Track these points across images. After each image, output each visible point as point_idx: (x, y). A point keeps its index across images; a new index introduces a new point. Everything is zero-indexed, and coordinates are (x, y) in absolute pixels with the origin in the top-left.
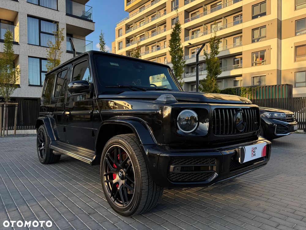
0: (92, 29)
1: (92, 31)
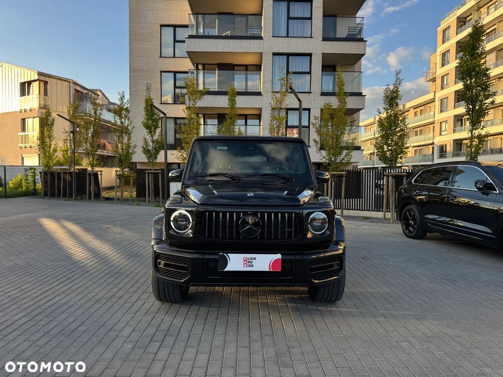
0: (362, 53)
1: (364, 55)
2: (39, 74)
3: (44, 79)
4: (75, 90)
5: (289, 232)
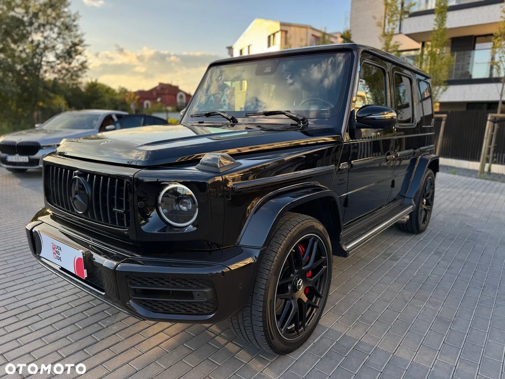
2: (282, 25)
3: (285, 29)
4: (313, 35)
5: (120, 215)
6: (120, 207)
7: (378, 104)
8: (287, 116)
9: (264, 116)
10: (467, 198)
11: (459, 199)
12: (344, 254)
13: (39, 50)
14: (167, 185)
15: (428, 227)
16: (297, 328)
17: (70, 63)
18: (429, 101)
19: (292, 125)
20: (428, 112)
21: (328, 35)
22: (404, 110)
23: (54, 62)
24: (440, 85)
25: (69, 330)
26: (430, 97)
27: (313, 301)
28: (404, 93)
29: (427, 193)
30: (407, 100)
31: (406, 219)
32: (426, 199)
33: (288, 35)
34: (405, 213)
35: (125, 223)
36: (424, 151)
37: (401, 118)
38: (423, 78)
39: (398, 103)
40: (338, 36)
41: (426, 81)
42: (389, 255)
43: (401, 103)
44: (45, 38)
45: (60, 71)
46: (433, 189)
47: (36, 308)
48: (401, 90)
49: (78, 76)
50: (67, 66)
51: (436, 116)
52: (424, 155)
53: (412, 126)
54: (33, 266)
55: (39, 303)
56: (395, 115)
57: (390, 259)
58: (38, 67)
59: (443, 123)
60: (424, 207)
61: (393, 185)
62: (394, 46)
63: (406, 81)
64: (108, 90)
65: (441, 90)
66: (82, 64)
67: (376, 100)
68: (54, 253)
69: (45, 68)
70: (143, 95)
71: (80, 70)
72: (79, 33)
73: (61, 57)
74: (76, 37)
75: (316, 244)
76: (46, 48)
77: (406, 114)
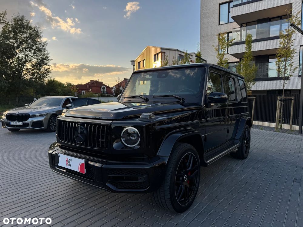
2: (161, 49)
3: (164, 51)
4: (179, 54)
5: (102, 142)
6: (103, 138)
7: (218, 92)
8: (174, 97)
9: (163, 97)
10: (269, 141)
11: (265, 142)
12: (206, 165)
13: (22, 62)
14: (125, 127)
15: (248, 156)
16: (185, 200)
17: (40, 70)
18: (244, 90)
19: (177, 101)
20: (244, 96)
21: (188, 54)
22: (232, 95)
23: (30, 69)
24: (251, 81)
25: (67, 206)
26: (245, 88)
27: (192, 187)
28: (231, 86)
29: (246, 137)
30: (233, 89)
31: (236, 150)
32: (246, 141)
33: (166, 54)
34: (235, 147)
35: (105, 146)
36: (243, 115)
37: (231, 99)
38: (240, 78)
39: (228, 91)
40: (194, 55)
41: (242, 80)
42: (228, 169)
43: (230, 91)
44: (26, 56)
45: (34, 74)
46: (250, 135)
47: (47, 196)
48: (230, 84)
49: (44, 77)
50: (38, 71)
51: (248, 98)
52: (243, 117)
53: (236, 102)
54: (39, 178)
55: (48, 194)
56: (227, 96)
57: (229, 172)
58: (20, 72)
59: (254, 101)
60: (245, 145)
61: (228, 132)
62: (225, 61)
63: (231, 80)
64: (61, 85)
65: (251, 84)
66: (46, 70)
67: (217, 89)
68: (67, 163)
69: (25, 72)
70: (80, 87)
71: (45, 73)
72: (46, 53)
73: (35, 66)
74: (44, 55)
75: (192, 157)
76: (26, 61)
77: (233, 97)
